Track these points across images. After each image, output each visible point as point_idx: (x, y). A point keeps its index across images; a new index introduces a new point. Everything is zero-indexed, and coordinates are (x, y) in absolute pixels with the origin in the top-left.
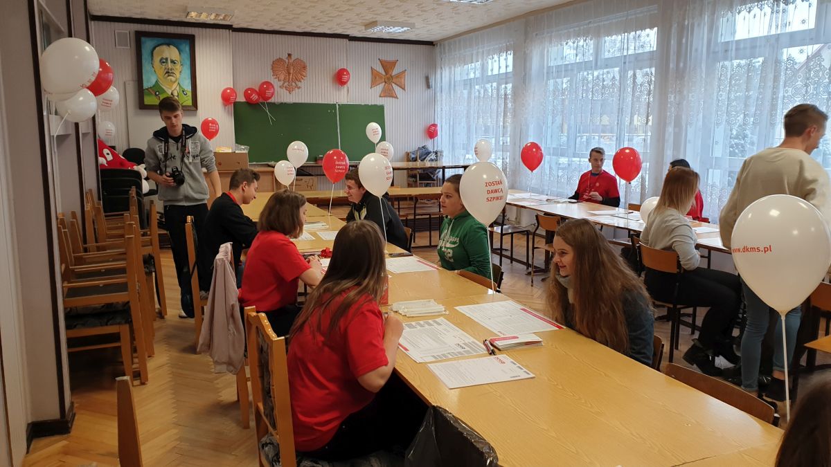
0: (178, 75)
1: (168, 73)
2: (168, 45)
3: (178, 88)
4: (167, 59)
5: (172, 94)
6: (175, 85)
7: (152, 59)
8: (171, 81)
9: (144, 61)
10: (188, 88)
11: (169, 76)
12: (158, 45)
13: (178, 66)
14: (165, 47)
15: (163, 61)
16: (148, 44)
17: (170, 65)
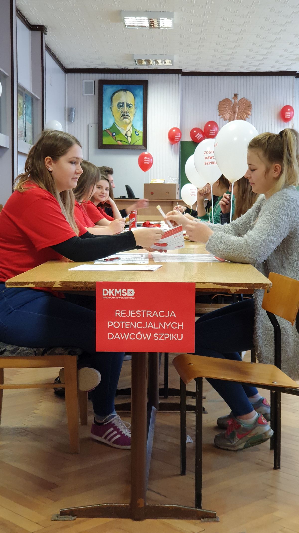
0: (132, 117)
1: (124, 116)
2: (125, 90)
3: (131, 130)
4: (123, 103)
5: (126, 135)
6: (129, 127)
7: (111, 104)
8: (126, 123)
9: (104, 106)
10: (140, 129)
11: (124, 118)
12: (116, 92)
13: (133, 110)
14: (122, 93)
15: (120, 105)
16: (108, 90)
17: (126, 108)
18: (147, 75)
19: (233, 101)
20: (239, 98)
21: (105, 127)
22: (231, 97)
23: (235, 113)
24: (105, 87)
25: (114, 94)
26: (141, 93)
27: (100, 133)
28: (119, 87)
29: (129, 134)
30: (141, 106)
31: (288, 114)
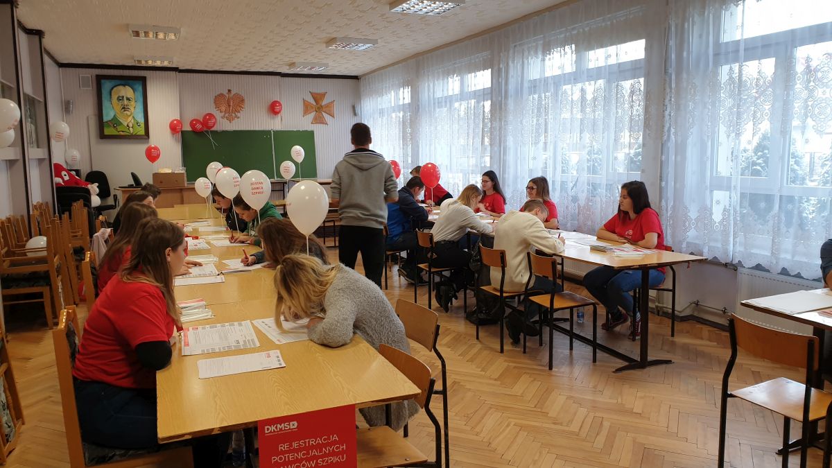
0: (132, 109)
1: (124, 108)
2: (124, 85)
3: (133, 121)
4: (123, 97)
5: (128, 126)
6: (130, 118)
7: (111, 97)
8: (127, 114)
9: (103, 99)
10: (142, 121)
11: (125, 111)
12: (115, 86)
13: (133, 103)
14: (121, 88)
15: (120, 99)
16: (107, 85)
17: (126, 102)
18: (145, 71)
19: (227, 96)
20: (233, 93)
21: (105, 119)
22: (225, 92)
23: (229, 106)
24: (103, 81)
25: (112, 88)
26: (140, 88)
27: (101, 124)
28: (118, 82)
29: (131, 125)
30: (141, 99)
31: (277, 108)
